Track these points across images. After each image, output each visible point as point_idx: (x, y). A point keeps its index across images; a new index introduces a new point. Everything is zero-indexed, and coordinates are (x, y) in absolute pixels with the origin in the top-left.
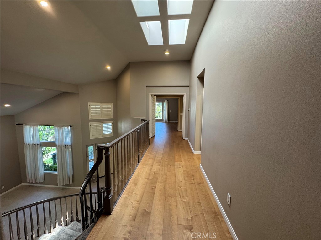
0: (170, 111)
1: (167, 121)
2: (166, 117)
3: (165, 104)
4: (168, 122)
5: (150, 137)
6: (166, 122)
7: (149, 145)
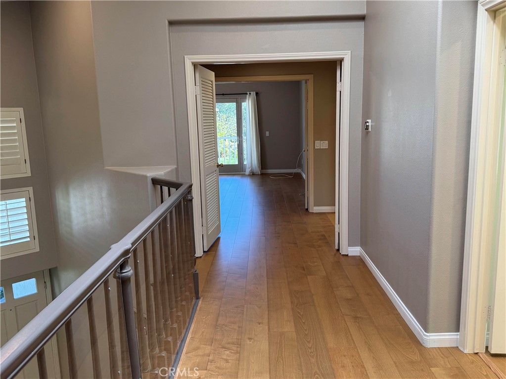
0: (267, 134)
1: (257, 170)
2: (251, 158)
3: (248, 106)
4: (262, 174)
5: (199, 253)
6: (253, 175)
7: (198, 298)
